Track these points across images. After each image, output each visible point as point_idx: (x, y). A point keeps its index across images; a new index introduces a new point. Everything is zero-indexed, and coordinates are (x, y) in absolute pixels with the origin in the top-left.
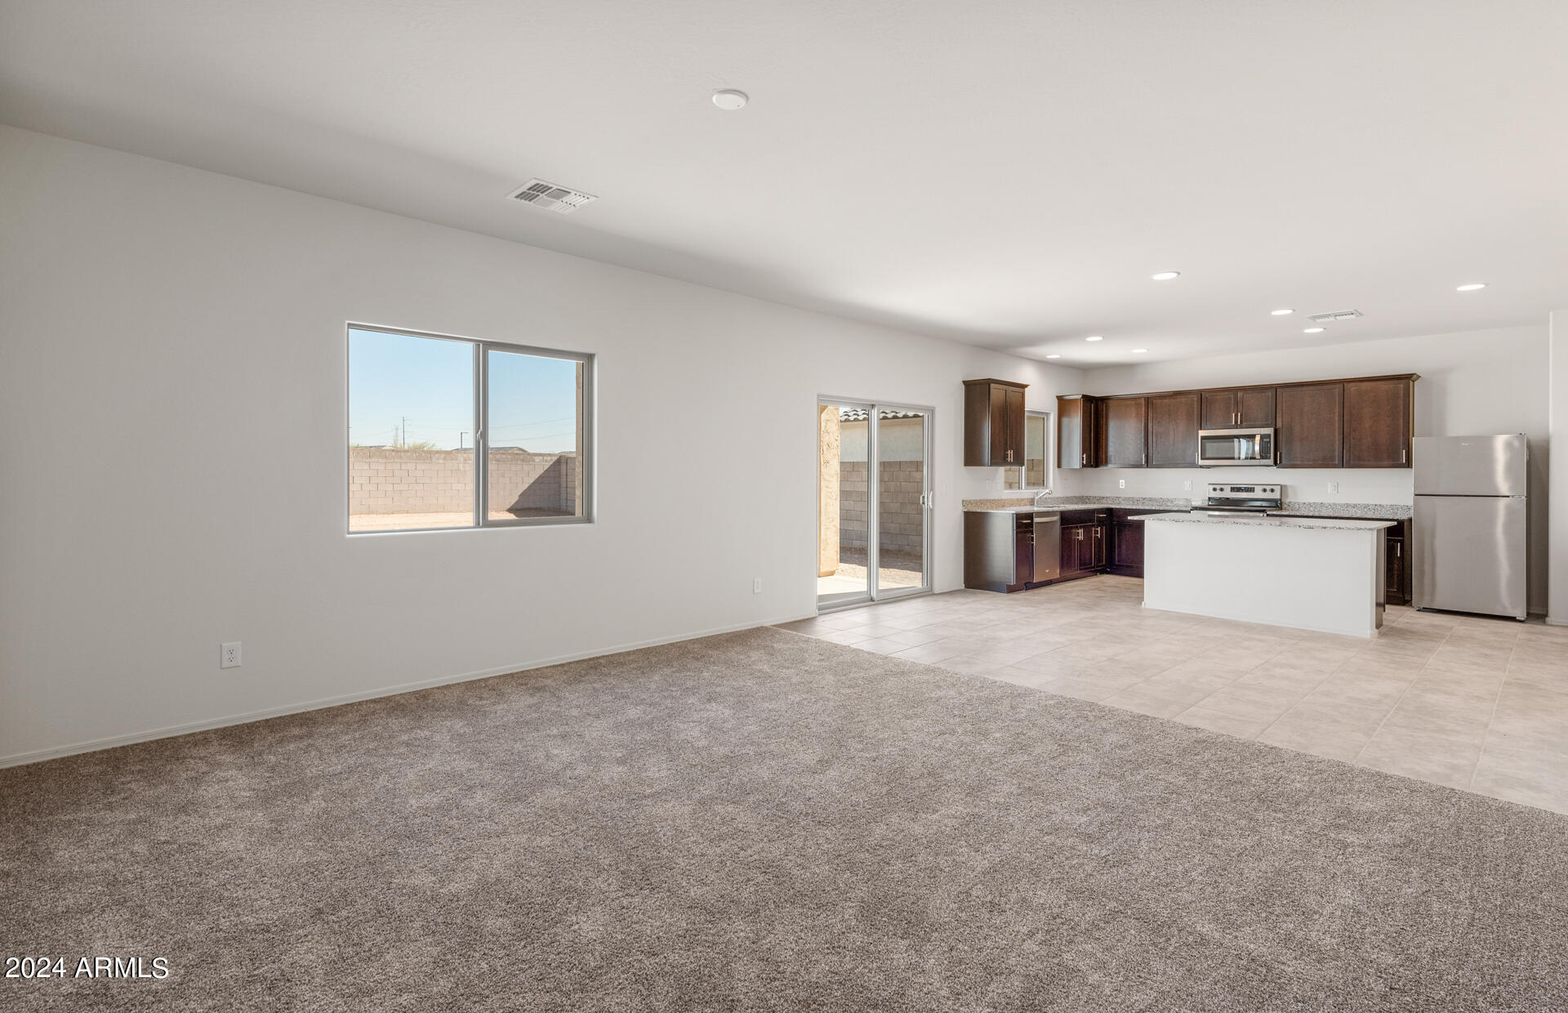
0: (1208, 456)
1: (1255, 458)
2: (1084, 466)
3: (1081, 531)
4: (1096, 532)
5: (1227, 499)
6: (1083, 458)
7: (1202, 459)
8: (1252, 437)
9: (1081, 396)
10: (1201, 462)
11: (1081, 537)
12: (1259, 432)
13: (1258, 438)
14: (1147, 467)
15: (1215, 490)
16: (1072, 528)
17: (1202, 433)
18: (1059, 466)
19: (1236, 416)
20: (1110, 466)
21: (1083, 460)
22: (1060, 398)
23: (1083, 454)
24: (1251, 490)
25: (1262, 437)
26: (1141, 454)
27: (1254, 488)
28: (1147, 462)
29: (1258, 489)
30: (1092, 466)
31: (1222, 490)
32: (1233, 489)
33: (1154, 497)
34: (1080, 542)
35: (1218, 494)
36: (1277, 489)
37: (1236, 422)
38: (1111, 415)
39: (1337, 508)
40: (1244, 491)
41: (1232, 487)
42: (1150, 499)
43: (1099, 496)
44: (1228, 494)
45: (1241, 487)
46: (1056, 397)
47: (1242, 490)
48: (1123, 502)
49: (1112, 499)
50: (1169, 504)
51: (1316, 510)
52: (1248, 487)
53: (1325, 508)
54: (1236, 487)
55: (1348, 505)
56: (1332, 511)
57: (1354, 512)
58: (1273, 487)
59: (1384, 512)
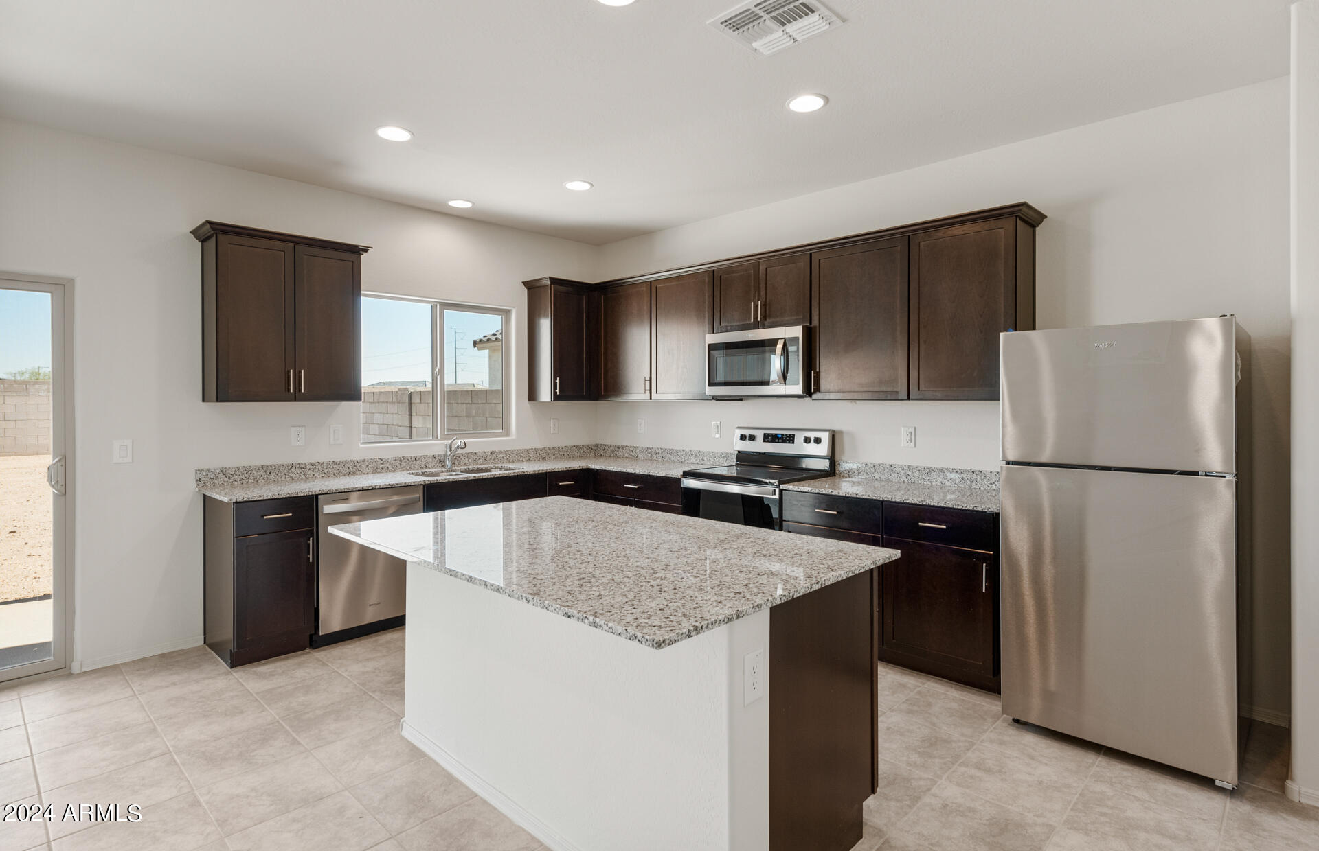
0: (720, 379)
2: (558, 397)
5: (762, 453)
6: (555, 384)
7: (710, 385)
8: (774, 343)
9: (548, 281)
10: (711, 391)
12: (781, 333)
13: (782, 346)
15: (742, 438)
17: (708, 338)
18: (532, 397)
19: (756, 307)
21: (555, 388)
22: (530, 287)
23: (555, 379)
24: (789, 439)
25: (790, 343)
27: (794, 435)
29: (799, 437)
30: (583, 398)
31: (753, 438)
32: (769, 438)
35: (748, 446)
36: (825, 437)
37: (755, 317)
39: (915, 474)
40: (780, 441)
41: (765, 434)
42: (672, 452)
43: (614, 444)
44: (760, 446)
45: (776, 435)
46: (523, 282)
47: (779, 439)
48: (640, 456)
49: (629, 450)
50: (693, 460)
51: (883, 477)
52: (786, 435)
53: (896, 475)
54: (768, 434)
55: (930, 470)
56: (906, 480)
57: (939, 483)
58: (818, 435)
59: (986, 486)
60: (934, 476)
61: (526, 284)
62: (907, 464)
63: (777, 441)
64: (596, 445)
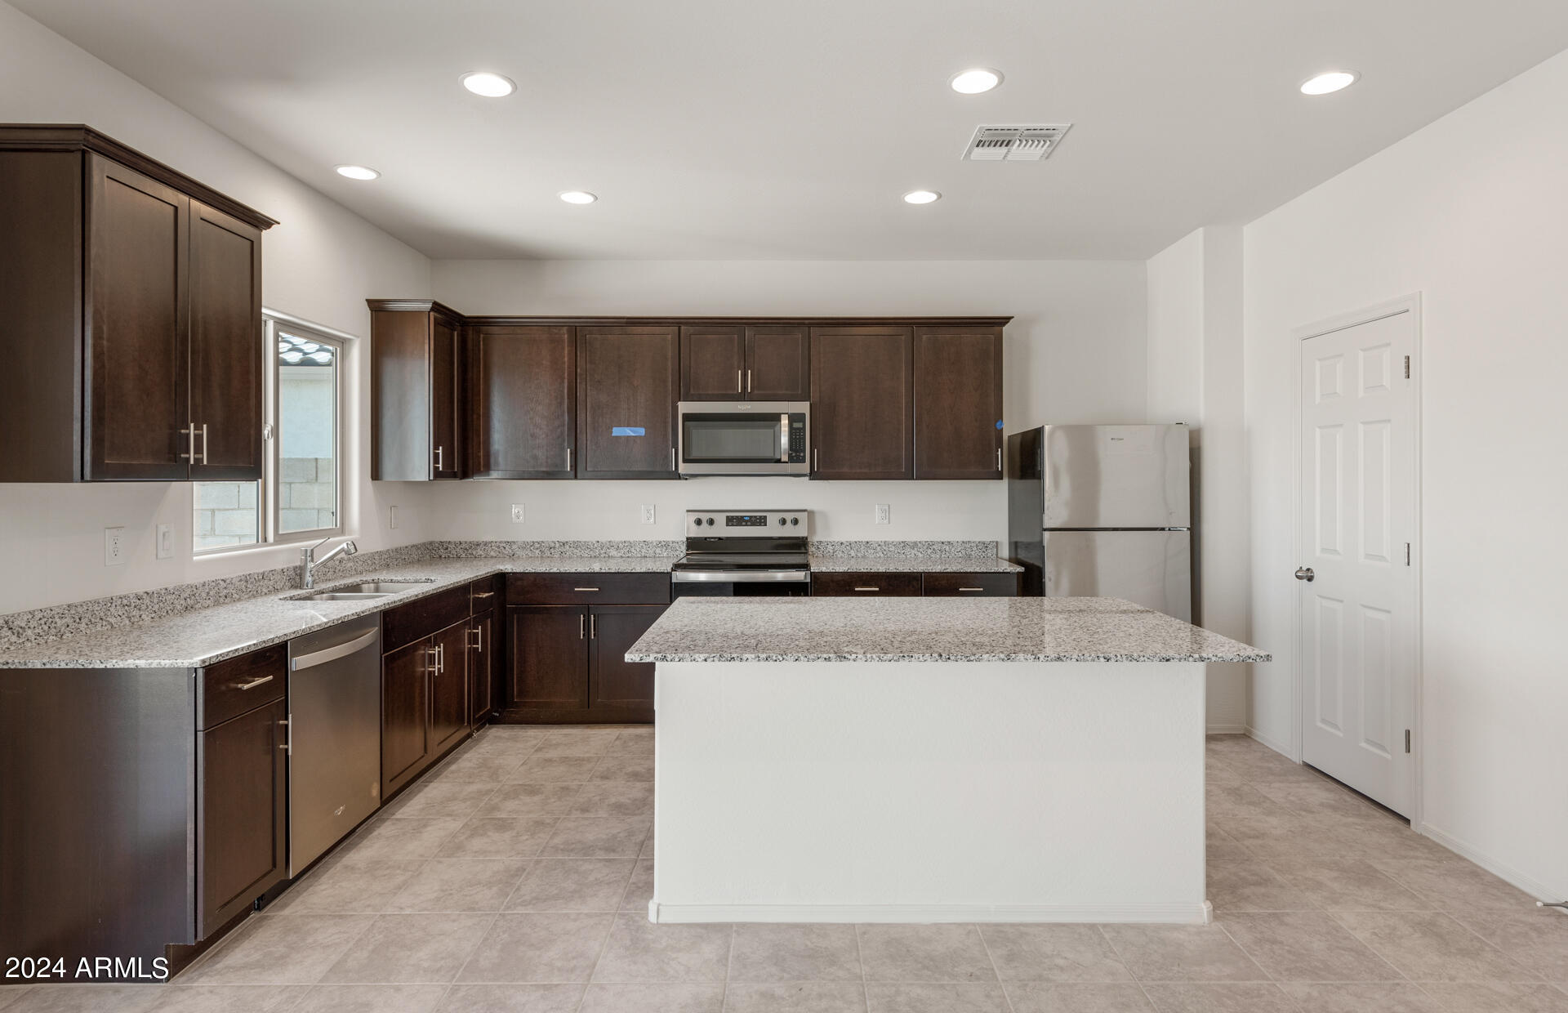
0: (695, 454)
1: (779, 461)
2: (438, 475)
3: (438, 650)
4: (474, 639)
5: (720, 539)
6: (436, 456)
7: (685, 461)
8: (776, 418)
9: (430, 305)
10: (683, 468)
11: (438, 668)
12: (785, 408)
13: (785, 421)
14: (576, 478)
15: (699, 522)
16: (415, 648)
17: (684, 407)
18: (376, 474)
19: (745, 376)
20: (494, 474)
21: (436, 461)
22: (377, 308)
23: (436, 448)
24: (761, 521)
25: (794, 418)
26: (563, 450)
27: (765, 517)
28: (575, 466)
29: (772, 519)
30: (454, 476)
31: (711, 522)
32: (731, 521)
33: (582, 539)
34: (436, 681)
35: (705, 532)
36: (803, 519)
37: (744, 387)
38: (496, 359)
39: (891, 549)
40: (749, 523)
41: (727, 517)
42: (577, 545)
43: (468, 541)
44: (721, 530)
45: (742, 517)
46: (367, 300)
47: (746, 521)
48: (520, 553)
49: (499, 547)
50: (613, 552)
51: (859, 555)
52: (755, 517)
53: (872, 551)
54: (732, 517)
55: (905, 544)
56: (882, 555)
57: (913, 555)
58: (796, 515)
59: (953, 555)
60: (908, 550)
61: (370, 302)
62: (883, 540)
63: (744, 523)
64: (431, 543)
